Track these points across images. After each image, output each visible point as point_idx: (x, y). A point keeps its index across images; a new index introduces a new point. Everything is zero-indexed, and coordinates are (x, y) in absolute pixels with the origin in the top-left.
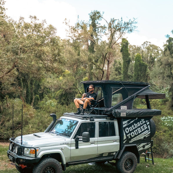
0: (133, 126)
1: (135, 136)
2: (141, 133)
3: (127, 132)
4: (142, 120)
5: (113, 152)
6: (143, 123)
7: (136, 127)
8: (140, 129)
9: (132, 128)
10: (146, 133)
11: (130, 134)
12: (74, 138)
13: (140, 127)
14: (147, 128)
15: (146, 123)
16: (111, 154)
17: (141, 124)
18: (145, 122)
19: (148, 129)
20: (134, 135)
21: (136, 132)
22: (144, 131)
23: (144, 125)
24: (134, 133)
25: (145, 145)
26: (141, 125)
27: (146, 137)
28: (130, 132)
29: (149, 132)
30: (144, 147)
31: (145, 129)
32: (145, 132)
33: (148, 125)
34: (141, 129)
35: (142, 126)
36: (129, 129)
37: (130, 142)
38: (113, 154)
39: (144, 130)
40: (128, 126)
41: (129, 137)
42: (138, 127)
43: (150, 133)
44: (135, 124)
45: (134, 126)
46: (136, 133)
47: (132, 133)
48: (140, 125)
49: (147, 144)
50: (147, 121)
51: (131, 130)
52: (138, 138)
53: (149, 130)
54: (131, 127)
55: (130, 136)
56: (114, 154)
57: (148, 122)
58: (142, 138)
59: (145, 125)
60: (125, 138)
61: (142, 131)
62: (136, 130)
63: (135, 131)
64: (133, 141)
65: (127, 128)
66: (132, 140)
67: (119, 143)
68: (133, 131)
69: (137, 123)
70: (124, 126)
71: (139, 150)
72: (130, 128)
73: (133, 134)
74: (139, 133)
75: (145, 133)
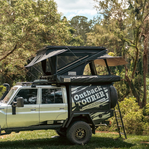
0: (84, 93)
1: (88, 104)
2: (95, 101)
3: (76, 99)
4: (98, 87)
5: (60, 121)
6: (99, 90)
7: (89, 95)
8: (94, 97)
9: (84, 95)
11: (80, 101)
12: (11, 104)
13: (94, 94)
14: (104, 95)
15: (103, 90)
16: (58, 122)
17: (96, 91)
18: (101, 89)
19: (106, 97)
20: (86, 103)
21: (89, 99)
22: (99, 99)
23: (100, 93)
24: (86, 100)
25: (102, 114)
26: (96, 93)
27: (103, 105)
28: (80, 99)
29: (106, 100)
30: (100, 116)
31: (102, 96)
33: (106, 92)
34: (96, 96)
35: (98, 94)
36: (80, 97)
37: (80, 110)
38: (60, 122)
39: (100, 97)
40: (78, 93)
41: (79, 105)
42: (92, 94)
43: (108, 101)
44: (87, 91)
45: (87, 93)
46: (89, 101)
47: (82, 101)
48: (94, 92)
49: (106, 114)
50: (104, 88)
51: (81, 98)
52: (92, 106)
53: (108, 98)
54: (82, 95)
55: (81, 103)
56: (62, 122)
57: (106, 89)
58: (98, 106)
59: (102, 92)
60: (73, 105)
61: (98, 98)
62: (89, 98)
63: (87, 99)
64: (85, 109)
65: (77, 95)
66: (83, 108)
67: (67, 111)
68: (85, 98)
69: (91, 90)
70: (73, 93)
71: (93, 120)
72: (80, 95)
73: (84, 102)
74: (93, 100)
75: (102, 101)
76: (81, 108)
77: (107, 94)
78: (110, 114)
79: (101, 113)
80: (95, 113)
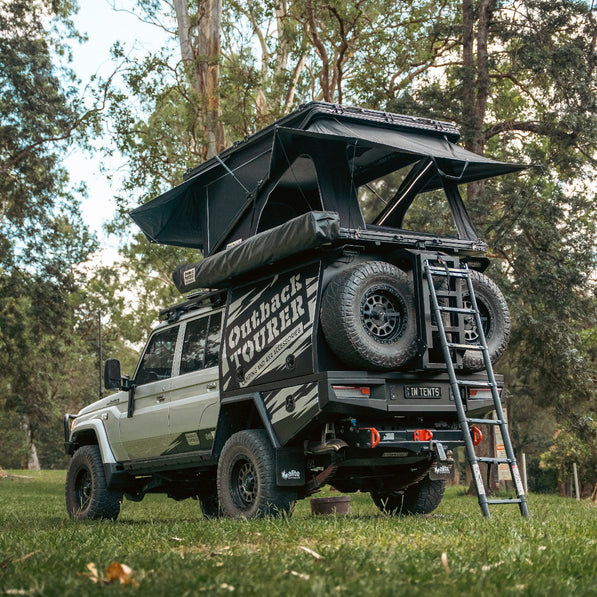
0: (254, 317)
1: (258, 356)
2: (277, 340)
3: (232, 345)
4: (293, 280)
5: (210, 431)
6: (293, 293)
7: (263, 319)
8: (276, 325)
9: (251, 325)
10: (293, 340)
11: (239, 351)
13: (277, 313)
14: (302, 312)
16: (206, 437)
17: (284, 300)
19: (305, 318)
20: (252, 355)
21: (260, 339)
22: (288, 330)
23: (293, 304)
24: (254, 343)
25: (295, 394)
26: (283, 306)
27: (296, 355)
28: (241, 343)
29: (306, 330)
31: (295, 318)
32: (290, 334)
33: (311, 297)
34: (279, 321)
35: (286, 309)
36: (241, 333)
37: (241, 385)
39: (288, 323)
41: (238, 365)
42: (271, 317)
43: (309, 332)
44: (262, 305)
45: (260, 312)
46: (260, 344)
47: (245, 348)
48: (278, 306)
49: (304, 392)
50: (308, 281)
52: (267, 364)
53: (312, 321)
54: (248, 323)
55: (240, 358)
57: (312, 283)
59: (300, 298)
60: (226, 368)
61: (282, 329)
62: (263, 330)
63: (256, 337)
64: (252, 379)
65: (237, 329)
69: (272, 301)
70: (229, 322)
71: (272, 422)
72: (243, 327)
73: (248, 351)
74: (270, 339)
75: (292, 336)
76: (242, 375)
77: (312, 306)
78: (315, 390)
79: (292, 390)
80: (275, 391)
